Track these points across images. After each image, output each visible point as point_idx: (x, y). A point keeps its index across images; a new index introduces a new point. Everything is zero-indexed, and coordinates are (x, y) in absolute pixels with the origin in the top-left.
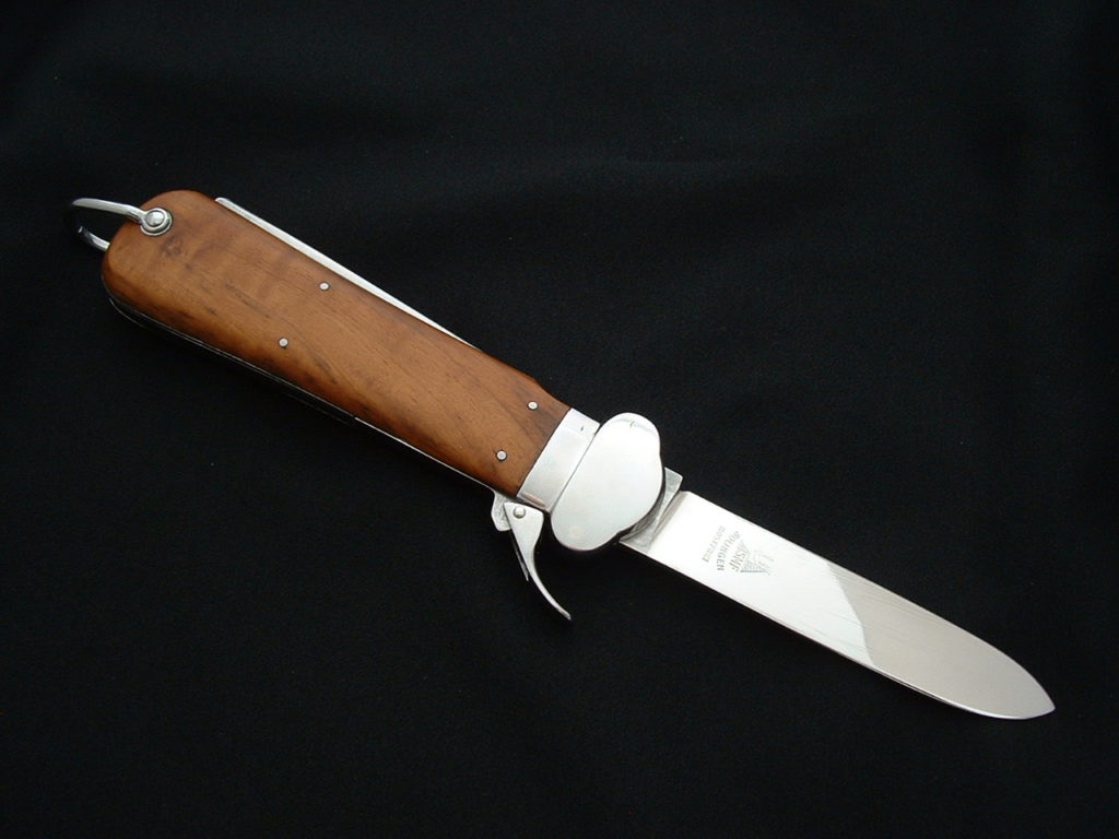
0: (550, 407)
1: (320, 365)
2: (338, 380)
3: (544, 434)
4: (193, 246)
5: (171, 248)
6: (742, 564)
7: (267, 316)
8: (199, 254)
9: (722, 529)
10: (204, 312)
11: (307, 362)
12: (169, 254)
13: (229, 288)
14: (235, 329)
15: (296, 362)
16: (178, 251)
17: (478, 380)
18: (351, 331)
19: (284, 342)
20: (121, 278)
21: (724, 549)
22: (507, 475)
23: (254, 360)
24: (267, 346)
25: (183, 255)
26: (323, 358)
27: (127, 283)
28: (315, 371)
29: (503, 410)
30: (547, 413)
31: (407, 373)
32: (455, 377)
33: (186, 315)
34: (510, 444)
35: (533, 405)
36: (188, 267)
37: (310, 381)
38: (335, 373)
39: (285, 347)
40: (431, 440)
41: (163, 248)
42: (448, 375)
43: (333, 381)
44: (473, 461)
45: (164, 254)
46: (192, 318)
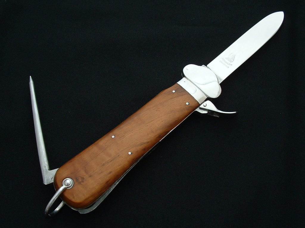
0: (176, 88)
1: (141, 145)
2: (148, 141)
3: (184, 91)
4: (82, 173)
5: (80, 180)
6: (232, 60)
7: (118, 156)
8: (86, 172)
9: (220, 61)
10: (109, 175)
11: (139, 148)
12: (83, 181)
13: (104, 165)
14: (119, 167)
15: (137, 151)
16: (83, 178)
17: (161, 103)
18: (133, 133)
19: (130, 153)
20: (85, 200)
21: (226, 62)
22: (193, 104)
23: (131, 165)
24: (129, 158)
25: (85, 177)
26: (139, 143)
27: (88, 198)
28: (143, 146)
29: (173, 99)
30: (177, 89)
31: (153, 121)
32: (158, 109)
33: (108, 182)
34: (184, 100)
35: (174, 91)
36: (90, 176)
37: (144, 150)
38: (145, 141)
39: (131, 153)
40: (176, 121)
41: (80, 183)
42: (157, 110)
43: (148, 142)
44: (186, 112)
45: (82, 183)
46: (110, 180)
